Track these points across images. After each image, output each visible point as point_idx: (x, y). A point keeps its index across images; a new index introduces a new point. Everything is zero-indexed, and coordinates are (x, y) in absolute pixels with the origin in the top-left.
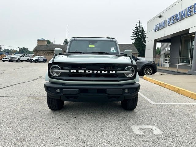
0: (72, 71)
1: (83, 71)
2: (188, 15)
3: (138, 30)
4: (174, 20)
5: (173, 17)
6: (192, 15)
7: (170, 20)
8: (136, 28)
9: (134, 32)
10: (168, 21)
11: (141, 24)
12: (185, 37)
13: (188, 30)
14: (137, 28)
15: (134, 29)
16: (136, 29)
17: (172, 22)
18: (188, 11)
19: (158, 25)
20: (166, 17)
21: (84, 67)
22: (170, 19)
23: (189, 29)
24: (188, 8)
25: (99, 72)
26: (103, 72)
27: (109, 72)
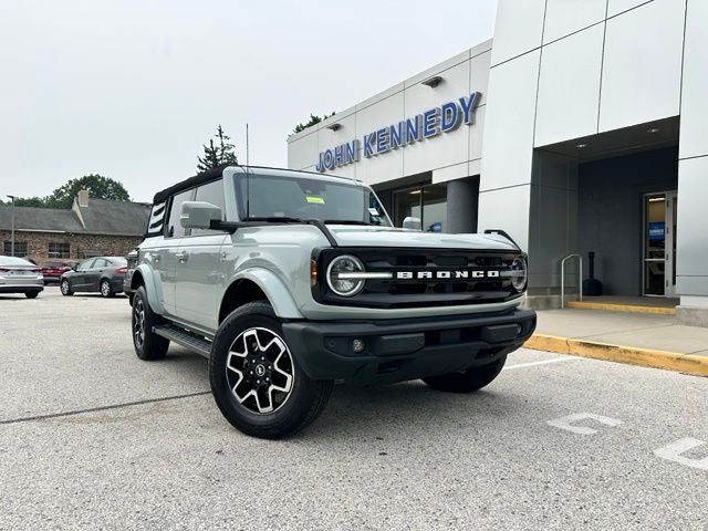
0: (400, 275)
1: (429, 275)
2: (426, 133)
3: (215, 161)
4: (385, 141)
5: (379, 132)
6: (437, 135)
7: (373, 142)
8: (211, 153)
9: (205, 167)
10: (366, 145)
11: (225, 142)
14: (214, 152)
15: (203, 155)
16: (209, 158)
17: (379, 149)
18: (427, 123)
19: (329, 151)
21: (431, 261)
22: (373, 138)
23: (431, 172)
24: (426, 114)
25: (465, 274)
26: (474, 274)
27: (486, 274)
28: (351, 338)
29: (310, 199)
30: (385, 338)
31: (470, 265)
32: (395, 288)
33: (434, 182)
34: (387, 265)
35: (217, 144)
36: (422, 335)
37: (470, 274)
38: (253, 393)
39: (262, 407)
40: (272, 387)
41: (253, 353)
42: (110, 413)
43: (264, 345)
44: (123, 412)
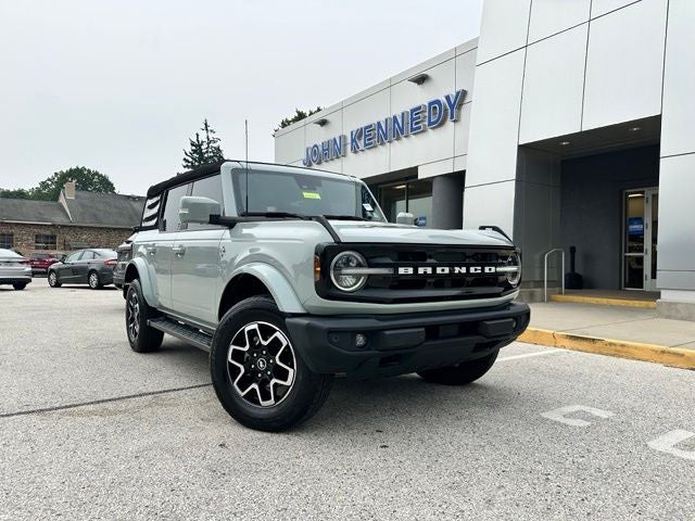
0: (402, 271)
1: (429, 271)
2: (412, 130)
3: (201, 154)
4: (371, 137)
5: (366, 128)
6: (423, 131)
7: (359, 138)
8: (197, 147)
9: (190, 160)
10: (353, 141)
11: (211, 136)
12: (386, 189)
13: (415, 169)
14: (200, 146)
15: (189, 149)
16: (195, 151)
17: (366, 145)
18: (412, 120)
20: (345, 127)
21: (430, 257)
22: (359, 134)
24: (412, 111)
25: (464, 270)
26: (472, 270)
27: (483, 270)
28: (355, 332)
29: (307, 195)
30: (387, 332)
31: (467, 261)
32: (396, 283)
33: (419, 178)
34: (389, 261)
35: (203, 137)
36: (423, 329)
37: (468, 270)
38: (255, 386)
39: (263, 400)
40: (274, 381)
41: (255, 347)
42: (110, 406)
43: (265, 339)
44: (123, 405)
